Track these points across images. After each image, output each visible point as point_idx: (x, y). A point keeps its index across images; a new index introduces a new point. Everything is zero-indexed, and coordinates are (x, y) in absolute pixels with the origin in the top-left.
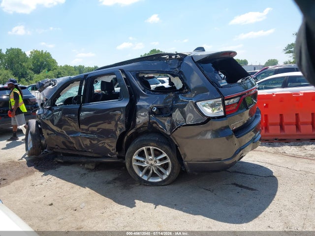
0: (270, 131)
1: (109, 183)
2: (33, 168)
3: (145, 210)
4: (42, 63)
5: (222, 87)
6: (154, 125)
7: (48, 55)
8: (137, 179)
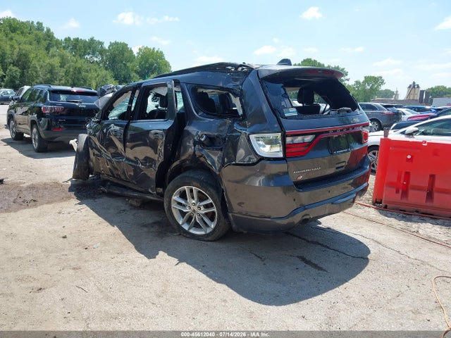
0: (409, 198)
1: (145, 226)
2: (72, 194)
3: (163, 264)
4: (151, 65)
5: (286, 118)
6: (202, 159)
7: (160, 55)
8: (176, 227)
